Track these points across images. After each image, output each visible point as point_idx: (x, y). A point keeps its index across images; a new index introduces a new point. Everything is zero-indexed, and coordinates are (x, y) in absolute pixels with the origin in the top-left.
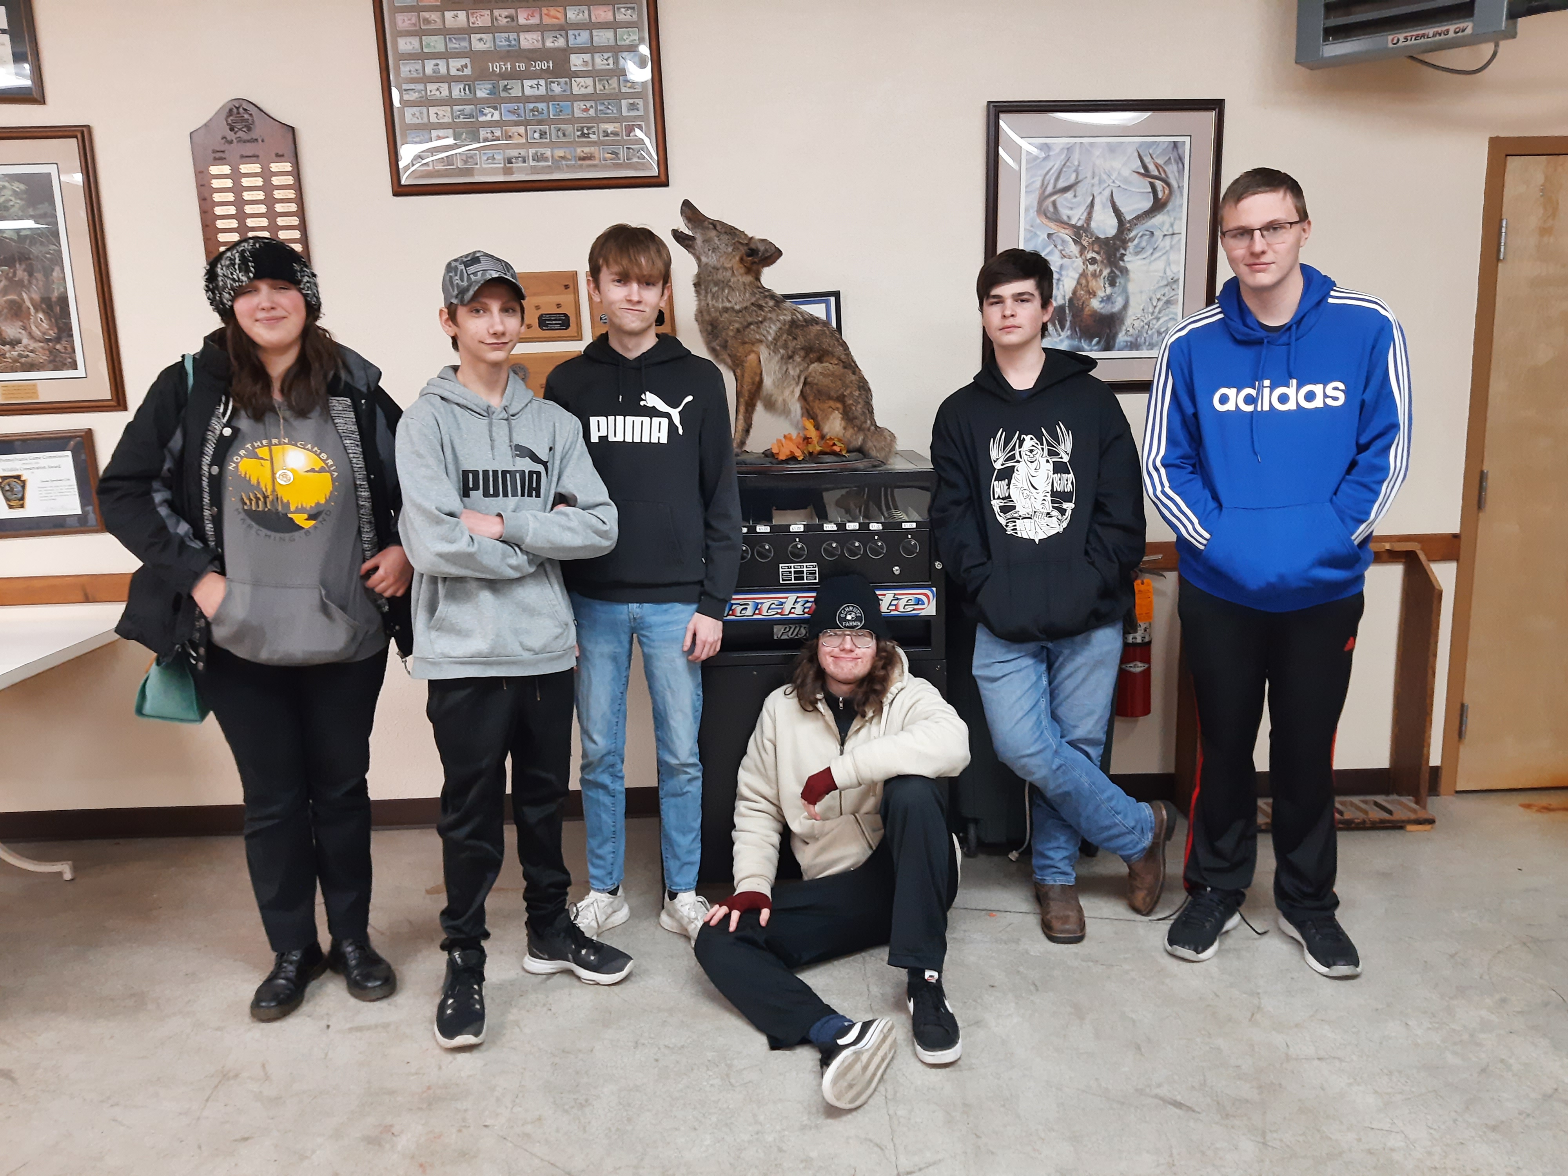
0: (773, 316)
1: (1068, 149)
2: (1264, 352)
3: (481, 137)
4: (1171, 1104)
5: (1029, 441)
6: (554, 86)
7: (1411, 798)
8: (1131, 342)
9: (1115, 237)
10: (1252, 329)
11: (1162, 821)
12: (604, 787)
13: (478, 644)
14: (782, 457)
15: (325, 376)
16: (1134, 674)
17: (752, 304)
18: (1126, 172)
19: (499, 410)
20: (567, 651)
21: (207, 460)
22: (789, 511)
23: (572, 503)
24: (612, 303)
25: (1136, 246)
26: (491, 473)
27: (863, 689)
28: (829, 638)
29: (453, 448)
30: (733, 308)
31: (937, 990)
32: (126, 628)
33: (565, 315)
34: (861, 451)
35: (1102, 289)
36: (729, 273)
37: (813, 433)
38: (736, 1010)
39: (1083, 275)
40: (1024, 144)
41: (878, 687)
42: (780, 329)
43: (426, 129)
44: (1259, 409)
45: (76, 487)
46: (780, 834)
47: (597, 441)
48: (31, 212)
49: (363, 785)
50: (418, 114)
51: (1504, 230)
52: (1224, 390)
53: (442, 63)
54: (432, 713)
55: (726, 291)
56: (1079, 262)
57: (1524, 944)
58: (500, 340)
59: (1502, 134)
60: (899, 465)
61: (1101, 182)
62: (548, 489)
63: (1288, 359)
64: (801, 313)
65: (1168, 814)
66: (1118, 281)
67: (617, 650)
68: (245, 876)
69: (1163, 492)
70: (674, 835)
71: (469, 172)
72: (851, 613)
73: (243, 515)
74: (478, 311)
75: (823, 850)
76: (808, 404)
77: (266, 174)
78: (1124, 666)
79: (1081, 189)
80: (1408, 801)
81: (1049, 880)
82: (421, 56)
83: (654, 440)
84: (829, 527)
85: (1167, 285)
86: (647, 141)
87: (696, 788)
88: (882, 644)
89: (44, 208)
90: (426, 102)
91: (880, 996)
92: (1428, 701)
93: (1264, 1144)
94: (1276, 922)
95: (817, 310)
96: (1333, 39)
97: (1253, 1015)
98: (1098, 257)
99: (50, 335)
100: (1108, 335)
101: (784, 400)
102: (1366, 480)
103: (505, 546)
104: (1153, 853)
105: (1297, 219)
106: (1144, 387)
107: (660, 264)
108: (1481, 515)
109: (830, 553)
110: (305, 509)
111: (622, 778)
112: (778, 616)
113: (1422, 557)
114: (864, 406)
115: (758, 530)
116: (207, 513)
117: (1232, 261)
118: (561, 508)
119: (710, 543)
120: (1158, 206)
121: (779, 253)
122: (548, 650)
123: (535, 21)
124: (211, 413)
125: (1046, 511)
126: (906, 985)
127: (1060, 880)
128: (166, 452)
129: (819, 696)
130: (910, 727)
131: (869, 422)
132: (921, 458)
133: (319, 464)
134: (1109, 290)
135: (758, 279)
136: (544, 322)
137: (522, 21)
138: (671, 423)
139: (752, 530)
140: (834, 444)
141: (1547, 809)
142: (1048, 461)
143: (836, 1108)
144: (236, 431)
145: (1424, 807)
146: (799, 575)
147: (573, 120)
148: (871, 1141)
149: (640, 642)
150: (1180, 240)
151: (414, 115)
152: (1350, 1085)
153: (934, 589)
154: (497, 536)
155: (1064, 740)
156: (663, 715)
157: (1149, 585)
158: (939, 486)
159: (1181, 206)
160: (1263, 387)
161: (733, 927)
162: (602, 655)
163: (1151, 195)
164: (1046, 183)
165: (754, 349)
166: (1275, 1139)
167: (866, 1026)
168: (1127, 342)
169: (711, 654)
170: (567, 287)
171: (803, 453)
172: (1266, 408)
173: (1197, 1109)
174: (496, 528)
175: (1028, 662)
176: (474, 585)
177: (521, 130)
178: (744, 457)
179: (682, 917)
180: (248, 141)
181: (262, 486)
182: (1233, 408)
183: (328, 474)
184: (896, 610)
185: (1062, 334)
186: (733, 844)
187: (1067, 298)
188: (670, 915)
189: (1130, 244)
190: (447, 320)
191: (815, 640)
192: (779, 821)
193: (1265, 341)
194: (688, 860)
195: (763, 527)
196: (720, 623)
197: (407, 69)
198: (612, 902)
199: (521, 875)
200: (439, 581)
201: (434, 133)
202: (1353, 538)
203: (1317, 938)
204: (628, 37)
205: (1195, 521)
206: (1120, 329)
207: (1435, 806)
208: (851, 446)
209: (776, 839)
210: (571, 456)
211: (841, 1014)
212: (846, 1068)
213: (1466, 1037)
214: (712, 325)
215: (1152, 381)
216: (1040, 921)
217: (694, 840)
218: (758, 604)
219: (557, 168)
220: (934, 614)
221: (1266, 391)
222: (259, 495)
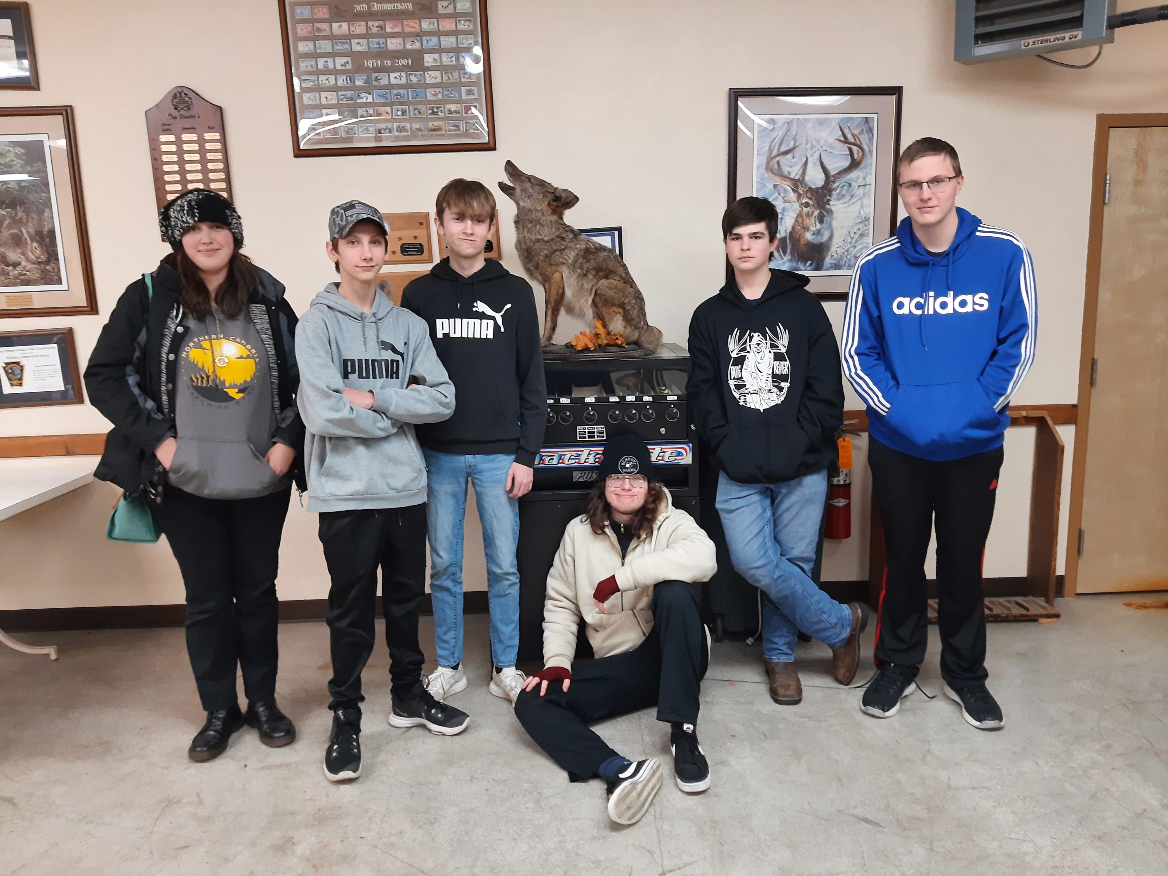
0: (571, 245)
1: (788, 123)
2: (930, 271)
3: (359, 114)
4: (864, 821)
5: (757, 337)
6: (413, 78)
7: (1042, 598)
8: (835, 264)
9: (823, 187)
10: (921, 255)
11: (858, 618)
12: (448, 590)
13: (356, 486)
14: (579, 348)
15: (248, 289)
16: (838, 508)
17: (557, 236)
18: (831, 140)
19: (370, 315)
20: (420, 491)
21: (165, 349)
22: (584, 388)
23: (421, 382)
24: (452, 235)
25: (838, 194)
26: (364, 361)
27: (639, 517)
28: (613, 481)
29: (337, 344)
30: (543, 240)
31: (692, 738)
32: (101, 473)
33: (420, 244)
34: (637, 344)
35: (814, 225)
36: (540, 214)
37: (601, 331)
38: (544, 753)
39: (800, 215)
40: (757, 120)
41: (649, 516)
42: (577, 254)
43: (318, 108)
44: (926, 313)
45: (60, 370)
46: (578, 625)
47: (442, 337)
48: (28, 168)
49: (272, 590)
50: (312, 98)
51: (1108, 182)
52: (900, 299)
53: (330, 61)
54: (323, 536)
55: (538, 227)
56: (797, 205)
57: (1125, 705)
58: (369, 264)
59: (1106, 112)
60: (665, 354)
61: (812, 147)
62: (405, 373)
63: (947, 275)
64: (594, 243)
65: (862, 612)
66: (825, 219)
67: (456, 489)
68: (185, 657)
69: (856, 374)
70: (500, 626)
71: (350, 140)
72: (629, 463)
73: (192, 390)
74: (353, 243)
75: (609, 636)
76: (598, 309)
77: (201, 142)
78: (830, 502)
79: (797, 152)
80: (1041, 601)
81: (775, 659)
82: (315, 55)
83: (483, 336)
84: (613, 399)
85: (861, 222)
86: (481, 117)
87: (515, 591)
88: (652, 485)
89: (38, 166)
90: (319, 89)
91: (651, 743)
92: (1054, 527)
93: (932, 850)
94: (942, 689)
95: (605, 241)
96: (982, 43)
97: (924, 756)
98: (811, 202)
99: (42, 259)
100: (818, 259)
101: (580, 307)
102: (1004, 364)
103: (375, 413)
104: (851, 642)
105: (954, 175)
106: (842, 297)
107: (488, 208)
108: (1093, 391)
109: (614, 418)
110: (236, 385)
111: (461, 583)
112: (576, 464)
113: (1050, 421)
114: (639, 311)
115: (561, 402)
116: (163, 388)
117: (906, 205)
118: (414, 386)
119: (525, 411)
120: (855, 164)
121: (576, 199)
122: (407, 489)
123: (398, 30)
124: (167, 316)
125: (768, 388)
126: (670, 735)
127: (783, 659)
128: (135, 344)
129: (606, 523)
130: (672, 545)
131: (642, 322)
132: (681, 349)
133: (246, 353)
134: (819, 226)
135: (561, 218)
136: (405, 249)
137: (388, 30)
138: (496, 324)
139: (557, 401)
140: (617, 339)
141: (1144, 607)
142: (770, 352)
143: (619, 824)
144: (187, 329)
145: (1052, 606)
146: (591, 434)
147: (426, 102)
148: (643, 848)
149: (473, 484)
150: (870, 190)
151: (309, 98)
152: (994, 807)
153: (691, 445)
154: (369, 407)
155: (784, 558)
156: (491, 536)
157: (849, 442)
158: (693, 368)
159: (871, 164)
160: (929, 297)
161: (543, 693)
162: (446, 493)
163: (849, 157)
164: (772, 148)
165: (559, 269)
166: (939, 846)
167: (640, 765)
168: (832, 264)
169: (526, 492)
170: (421, 224)
171: (595, 345)
172: (931, 312)
173: (882, 825)
174: (368, 401)
175: (756, 498)
176: (352, 441)
177: (388, 109)
178: (551, 348)
179: (505, 686)
180: (188, 117)
181: (206, 369)
182: (907, 312)
183: (252, 360)
184: (662, 460)
185: (784, 258)
186: (543, 632)
187: (788, 232)
188: (497, 685)
189: (834, 192)
190: (332, 250)
191: (603, 483)
192: (577, 615)
193: (931, 263)
194: (509, 644)
195: (565, 399)
196: (532, 470)
197: (305, 65)
198: (454, 676)
199: (388, 656)
200: (327, 440)
201: (324, 111)
202: (995, 407)
203: (972, 700)
204: (465, 41)
205: (880, 394)
206: (827, 254)
207: (1061, 604)
208: (630, 340)
209: (574, 628)
210: (421, 349)
211: (622, 755)
212: (625, 795)
213: (1080, 772)
214: (527, 251)
215: (848, 292)
216: (768, 689)
217: (514, 629)
218: (561, 455)
219: (414, 136)
220: (691, 463)
221: (931, 300)
222: (203, 376)
